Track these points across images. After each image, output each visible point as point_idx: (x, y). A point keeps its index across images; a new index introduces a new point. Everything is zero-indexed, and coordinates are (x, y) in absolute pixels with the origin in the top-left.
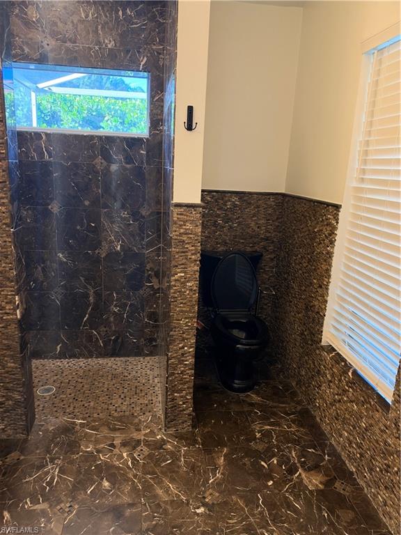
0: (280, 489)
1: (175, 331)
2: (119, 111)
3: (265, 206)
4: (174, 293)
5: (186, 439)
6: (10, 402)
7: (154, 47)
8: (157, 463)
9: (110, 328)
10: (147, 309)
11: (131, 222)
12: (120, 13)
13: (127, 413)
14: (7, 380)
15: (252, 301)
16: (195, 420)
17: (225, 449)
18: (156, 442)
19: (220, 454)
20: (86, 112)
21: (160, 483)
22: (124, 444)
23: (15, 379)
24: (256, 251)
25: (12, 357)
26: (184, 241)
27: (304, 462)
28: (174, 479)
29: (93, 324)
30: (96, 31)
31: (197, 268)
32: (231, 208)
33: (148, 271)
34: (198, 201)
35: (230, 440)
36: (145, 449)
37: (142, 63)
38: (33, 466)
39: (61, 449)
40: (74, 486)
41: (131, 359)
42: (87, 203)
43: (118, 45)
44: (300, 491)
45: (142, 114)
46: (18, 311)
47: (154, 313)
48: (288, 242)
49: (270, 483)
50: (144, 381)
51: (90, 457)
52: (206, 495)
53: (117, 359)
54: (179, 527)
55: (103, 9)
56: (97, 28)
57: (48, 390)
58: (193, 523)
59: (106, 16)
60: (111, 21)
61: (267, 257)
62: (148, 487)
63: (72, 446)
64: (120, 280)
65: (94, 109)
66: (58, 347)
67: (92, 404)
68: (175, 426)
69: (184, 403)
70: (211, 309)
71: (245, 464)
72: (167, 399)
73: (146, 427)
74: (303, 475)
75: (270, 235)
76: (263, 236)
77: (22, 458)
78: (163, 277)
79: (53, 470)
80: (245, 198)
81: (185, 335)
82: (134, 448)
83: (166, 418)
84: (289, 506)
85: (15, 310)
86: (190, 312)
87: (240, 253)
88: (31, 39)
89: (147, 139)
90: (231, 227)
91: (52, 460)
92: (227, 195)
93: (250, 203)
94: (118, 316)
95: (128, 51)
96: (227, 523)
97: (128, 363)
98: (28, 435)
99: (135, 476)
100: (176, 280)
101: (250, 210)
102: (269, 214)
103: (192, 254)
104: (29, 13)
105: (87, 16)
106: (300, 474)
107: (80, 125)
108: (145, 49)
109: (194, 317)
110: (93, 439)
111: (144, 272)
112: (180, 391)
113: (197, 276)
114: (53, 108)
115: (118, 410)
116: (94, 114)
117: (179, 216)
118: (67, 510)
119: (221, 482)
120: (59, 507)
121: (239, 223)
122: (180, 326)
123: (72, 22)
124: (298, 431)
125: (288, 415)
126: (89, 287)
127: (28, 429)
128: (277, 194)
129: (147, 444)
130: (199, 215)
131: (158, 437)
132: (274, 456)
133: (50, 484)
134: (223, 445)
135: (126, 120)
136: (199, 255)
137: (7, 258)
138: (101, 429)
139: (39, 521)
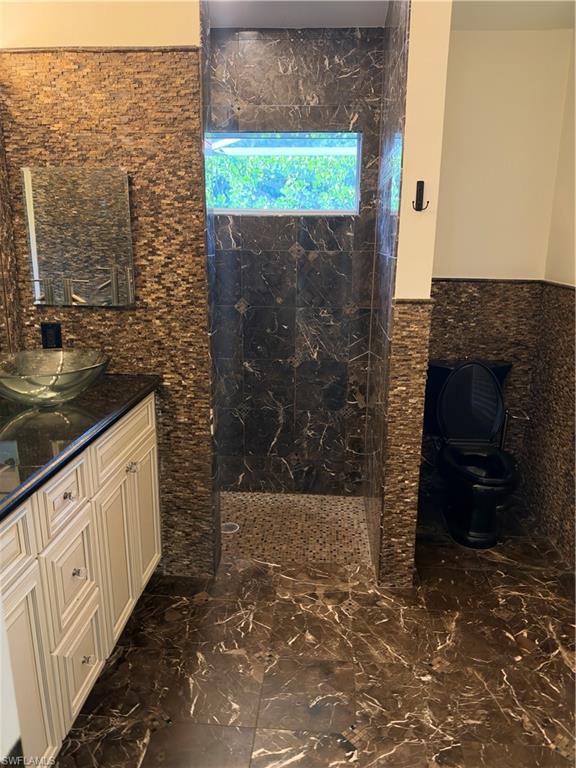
0: (531, 666)
1: (393, 459)
2: (305, 172)
3: (516, 298)
4: (392, 411)
5: (406, 597)
6: (197, 534)
7: (368, 100)
8: (371, 620)
9: (303, 456)
10: (349, 435)
11: (332, 323)
12: (327, 62)
13: (328, 562)
14: (196, 507)
15: (496, 428)
16: (417, 576)
17: (458, 613)
18: (367, 597)
19: (450, 618)
20: (262, 175)
21: (375, 643)
22: (328, 596)
23: (203, 506)
24: (503, 360)
25: (202, 479)
26: (406, 347)
27: (565, 639)
28: (393, 641)
29: (283, 450)
30: (296, 87)
31: (423, 381)
32: (466, 302)
33: (351, 385)
34: (426, 295)
35: (463, 603)
36: (354, 603)
37: (352, 122)
38: (223, 609)
39: (254, 593)
40: (272, 635)
41: (328, 498)
42: (279, 300)
43: (322, 101)
44: (560, 672)
45: (336, 173)
46: (212, 427)
47: (358, 441)
48: (549, 348)
49: (519, 658)
50: (346, 526)
51: (287, 606)
52: (432, 663)
53: (311, 496)
54: (401, 693)
55: (305, 59)
56: (297, 83)
57: (231, 528)
58: (418, 690)
59: (309, 68)
60: (315, 73)
61: (518, 368)
62: (359, 646)
63: (267, 592)
64: (316, 396)
65: (272, 171)
66: (241, 477)
67: (284, 547)
68: (391, 580)
69: (403, 552)
70: (436, 438)
71: (484, 634)
72: (382, 544)
73: (355, 578)
74: (565, 654)
75: (522, 338)
76: (513, 340)
77: (210, 599)
78: (371, 394)
79: (247, 617)
80: (487, 288)
81: (405, 465)
82: (341, 601)
83: (380, 568)
84: (544, 687)
85: (208, 425)
86: (412, 436)
87: (479, 362)
88: (219, 104)
89: (356, 217)
90: (466, 328)
91: (245, 605)
92: (461, 284)
93: (494, 295)
94: (312, 441)
95: (335, 108)
96: (462, 696)
97: (324, 502)
98: (215, 575)
99: (344, 632)
100: (395, 395)
101: (495, 304)
102: (522, 309)
103: (418, 363)
104: (218, 73)
105: (286, 70)
106: (560, 653)
107: (254, 193)
108: (356, 104)
109: (418, 443)
110: (290, 586)
111: (345, 387)
112: (399, 535)
113: (423, 391)
114: (219, 173)
115: (317, 557)
116: (273, 177)
117: (401, 316)
118: (267, 659)
119: (453, 650)
120: (257, 655)
121: (478, 322)
122: (399, 453)
123: (268, 79)
124: (558, 601)
125: (545, 580)
126: (278, 404)
127: (214, 567)
128: (533, 282)
129: (357, 598)
130: (427, 314)
131: (370, 592)
132: (523, 627)
133: (245, 629)
134: (455, 608)
135: (314, 183)
136: (426, 364)
137: (202, 365)
138: (299, 576)
139: (236, 666)
